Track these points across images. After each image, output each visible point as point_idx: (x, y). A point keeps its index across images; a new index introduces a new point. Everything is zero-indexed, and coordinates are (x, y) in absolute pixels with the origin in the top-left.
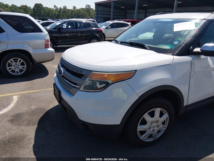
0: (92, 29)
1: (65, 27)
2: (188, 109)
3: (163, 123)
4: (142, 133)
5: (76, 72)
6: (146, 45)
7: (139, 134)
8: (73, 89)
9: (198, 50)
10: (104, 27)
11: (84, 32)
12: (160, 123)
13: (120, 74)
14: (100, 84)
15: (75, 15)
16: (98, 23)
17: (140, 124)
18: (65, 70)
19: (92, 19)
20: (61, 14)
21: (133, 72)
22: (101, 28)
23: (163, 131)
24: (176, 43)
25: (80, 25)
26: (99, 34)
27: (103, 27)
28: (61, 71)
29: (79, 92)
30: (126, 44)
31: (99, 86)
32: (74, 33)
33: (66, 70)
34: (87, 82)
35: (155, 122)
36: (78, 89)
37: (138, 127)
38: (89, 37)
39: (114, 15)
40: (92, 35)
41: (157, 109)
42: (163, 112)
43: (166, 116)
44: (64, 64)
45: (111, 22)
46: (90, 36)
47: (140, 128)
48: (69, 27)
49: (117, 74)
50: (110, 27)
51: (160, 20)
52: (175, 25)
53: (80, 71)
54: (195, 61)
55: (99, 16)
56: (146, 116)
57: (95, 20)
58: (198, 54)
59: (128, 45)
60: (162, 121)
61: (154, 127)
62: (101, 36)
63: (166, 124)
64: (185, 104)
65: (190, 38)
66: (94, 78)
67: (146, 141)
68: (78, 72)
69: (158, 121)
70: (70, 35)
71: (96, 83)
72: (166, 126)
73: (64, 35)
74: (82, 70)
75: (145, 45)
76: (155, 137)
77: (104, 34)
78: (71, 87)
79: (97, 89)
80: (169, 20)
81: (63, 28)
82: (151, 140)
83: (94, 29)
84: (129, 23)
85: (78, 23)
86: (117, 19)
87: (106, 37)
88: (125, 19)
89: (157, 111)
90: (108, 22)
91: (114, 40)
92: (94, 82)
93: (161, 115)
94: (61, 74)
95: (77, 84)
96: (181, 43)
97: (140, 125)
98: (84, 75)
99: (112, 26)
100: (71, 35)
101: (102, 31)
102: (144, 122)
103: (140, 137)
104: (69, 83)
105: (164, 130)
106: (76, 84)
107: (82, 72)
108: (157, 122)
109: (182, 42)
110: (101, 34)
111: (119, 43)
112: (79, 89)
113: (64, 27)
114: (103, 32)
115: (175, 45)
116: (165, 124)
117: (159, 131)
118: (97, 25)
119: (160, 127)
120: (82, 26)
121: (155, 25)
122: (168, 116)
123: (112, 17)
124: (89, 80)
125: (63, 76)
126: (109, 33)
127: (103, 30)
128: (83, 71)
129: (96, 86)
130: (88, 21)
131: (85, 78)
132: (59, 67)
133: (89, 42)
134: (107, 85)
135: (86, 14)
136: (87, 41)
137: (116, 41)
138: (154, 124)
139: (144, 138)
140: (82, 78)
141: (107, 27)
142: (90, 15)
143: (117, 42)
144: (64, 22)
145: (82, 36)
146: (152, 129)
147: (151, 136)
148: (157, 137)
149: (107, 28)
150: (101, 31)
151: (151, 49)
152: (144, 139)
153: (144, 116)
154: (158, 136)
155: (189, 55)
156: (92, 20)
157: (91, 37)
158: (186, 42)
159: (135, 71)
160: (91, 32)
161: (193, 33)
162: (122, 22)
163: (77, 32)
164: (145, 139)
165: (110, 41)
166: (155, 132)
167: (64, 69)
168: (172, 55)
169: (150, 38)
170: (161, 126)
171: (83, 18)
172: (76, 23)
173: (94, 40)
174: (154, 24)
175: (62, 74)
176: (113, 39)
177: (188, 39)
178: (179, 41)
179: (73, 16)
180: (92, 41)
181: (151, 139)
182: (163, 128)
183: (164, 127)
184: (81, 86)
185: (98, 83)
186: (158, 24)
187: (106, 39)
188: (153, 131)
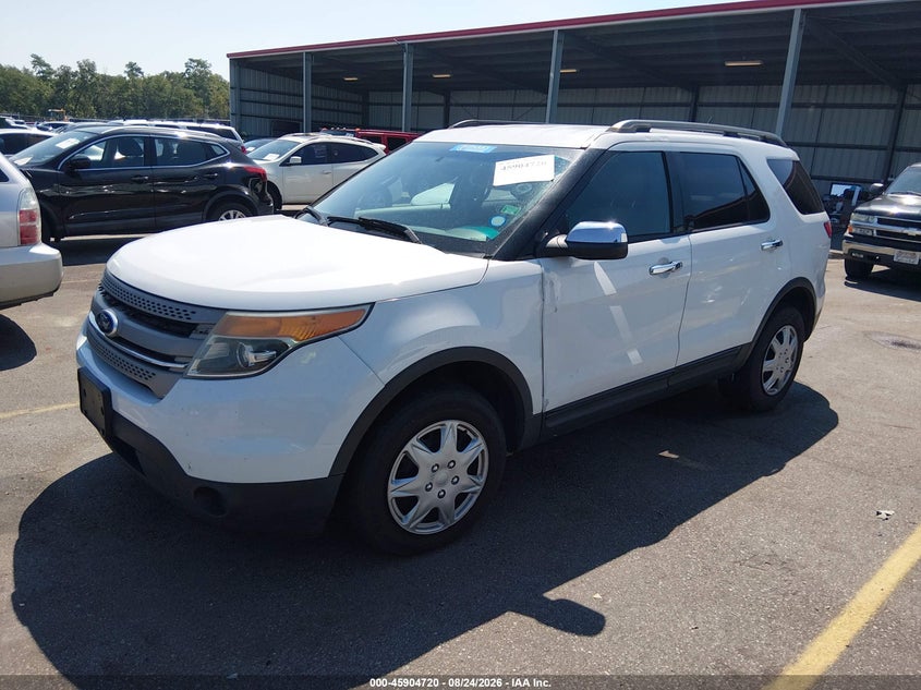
0: (220, 165)
1: (99, 158)
2: (550, 424)
3: (472, 469)
4: (407, 503)
5: (169, 317)
6: (410, 229)
7: (394, 509)
8: (160, 374)
9: (559, 241)
10: (273, 158)
11: (186, 178)
12: (461, 471)
13: (323, 315)
14: (257, 351)
15: (135, 101)
16: (247, 138)
17: (399, 476)
18: (125, 317)
19: (221, 123)
20: (71, 94)
21: (363, 307)
22: (258, 162)
23: (476, 497)
24: (498, 221)
25: (167, 150)
26: (253, 189)
27: (266, 156)
28: (110, 319)
29: (181, 383)
30: (348, 225)
31: (251, 358)
32: (140, 182)
33: (127, 314)
34: (213, 347)
35: (443, 467)
36: (178, 376)
37: (391, 486)
38: (212, 196)
39: (316, 108)
40: (220, 189)
41: (449, 423)
42: (469, 433)
43: (478, 446)
44: (117, 294)
45: (302, 140)
46: (212, 194)
47: (397, 489)
48: (118, 156)
49: (314, 317)
50: (298, 159)
51: (459, 148)
52: (499, 165)
53: (183, 314)
54: (553, 276)
55: (250, 108)
56: (415, 449)
57: (233, 129)
58: (557, 253)
59: (355, 226)
60: (466, 464)
61: (443, 483)
62: (262, 195)
63: (481, 474)
64: (537, 410)
65: (537, 208)
66: (236, 333)
67: (418, 531)
68: (176, 318)
69: (454, 462)
70: (119, 193)
71: (242, 350)
72: (482, 480)
73: (89, 191)
74: (190, 309)
75: (406, 229)
76: (448, 517)
77: (273, 188)
78: (151, 370)
79: (247, 367)
80: (482, 150)
81: (88, 163)
82: (438, 528)
83: (230, 165)
84: (379, 147)
85: (156, 141)
86: (329, 128)
87: (284, 199)
88: (365, 126)
89: (450, 429)
90: (289, 138)
91: (306, 211)
92: (235, 347)
93: (463, 442)
94: (107, 331)
95: (175, 357)
96: (512, 222)
97: (396, 478)
98: (197, 324)
99: (309, 155)
100: (123, 193)
101: (264, 175)
102: (409, 469)
103: (401, 518)
104: (145, 357)
105: (474, 493)
106: (171, 359)
107: (191, 315)
108: (452, 464)
109: (516, 218)
110: (259, 187)
111: (321, 221)
112: (181, 374)
113: (92, 158)
114: (269, 178)
115: (496, 228)
116: (479, 472)
117: (460, 498)
118: (243, 149)
119: (461, 482)
120: (175, 152)
121: (441, 163)
122: (483, 447)
123: (306, 116)
124: (218, 341)
125: (118, 339)
126: (295, 182)
127: (268, 171)
128: (193, 313)
129: (242, 359)
130: (201, 135)
131: (201, 336)
132: (95, 308)
133: (212, 216)
134: (281, 351)
135: (188, 98)
136: (199, 216)
137: (313, 214)
138: (442, 474)
139: (412, 521)
140: (192, 336)
141: (288, 159)
142: (207, 102)
143: (316, 218)
144: (91, 136)
145: (179, 193)
146: (436, 491)
147: (433, 515)
148: (457, 519)
149: (286, 163)
150: (260, 176)
151: (426, 239)
152: (412, 525)
153: (408, 448)
154: (458, 515)
155: (536, 258)
156: (217, 126)
157: (216, 197)
158: (525, 218)
159: (369, 306)
160: (213, 178)
161: (547, 192)
162: (348, 139)
163: (153, 179)
164: (416, 527)
165: (295, 214)
166: (449, 500)
167: (121, 314)
168: (485, 258)
169: (438, 207)
170: (465, 480)
171: (175, 116)
172: (149, 140)
173: (231, 212)
174: (438, 160)
175: (115, 329)
176: (305, 206)
177: (533, 207)
178: (507, 217)
179: (128, 107)
180: (222, 217)
181: (438, 526)
182: (475, 486)
183: (478, 484)
184: (187, 364)
185: (248, 348)
186: (451, 160)
187: (284, 208)
188: (440, 497)
